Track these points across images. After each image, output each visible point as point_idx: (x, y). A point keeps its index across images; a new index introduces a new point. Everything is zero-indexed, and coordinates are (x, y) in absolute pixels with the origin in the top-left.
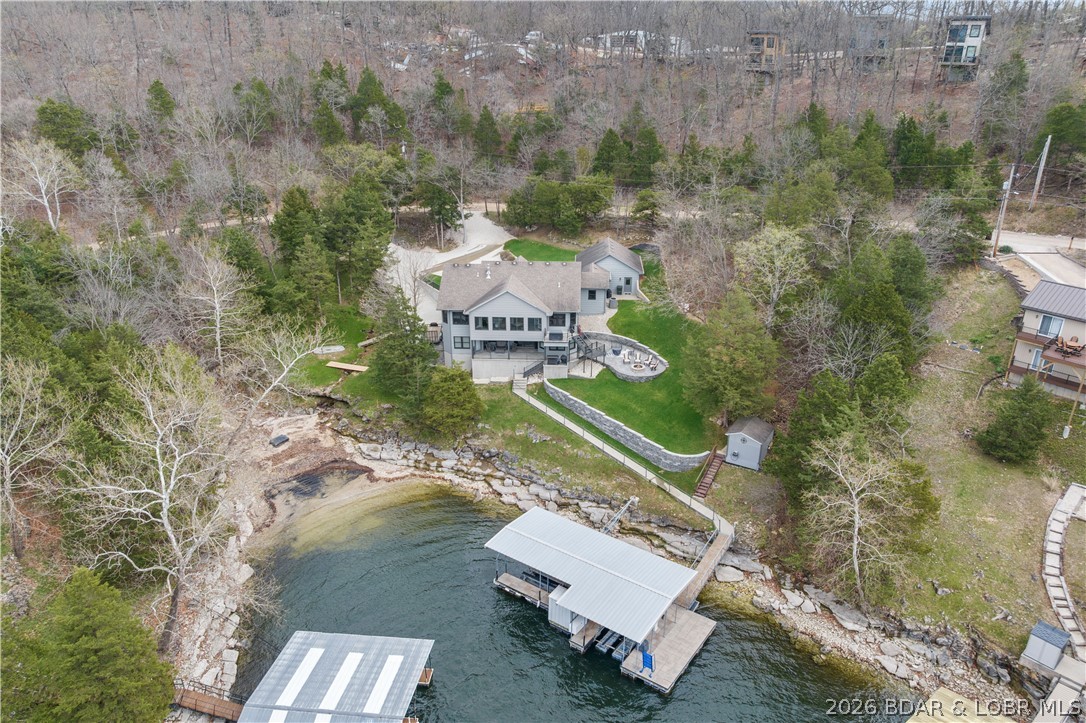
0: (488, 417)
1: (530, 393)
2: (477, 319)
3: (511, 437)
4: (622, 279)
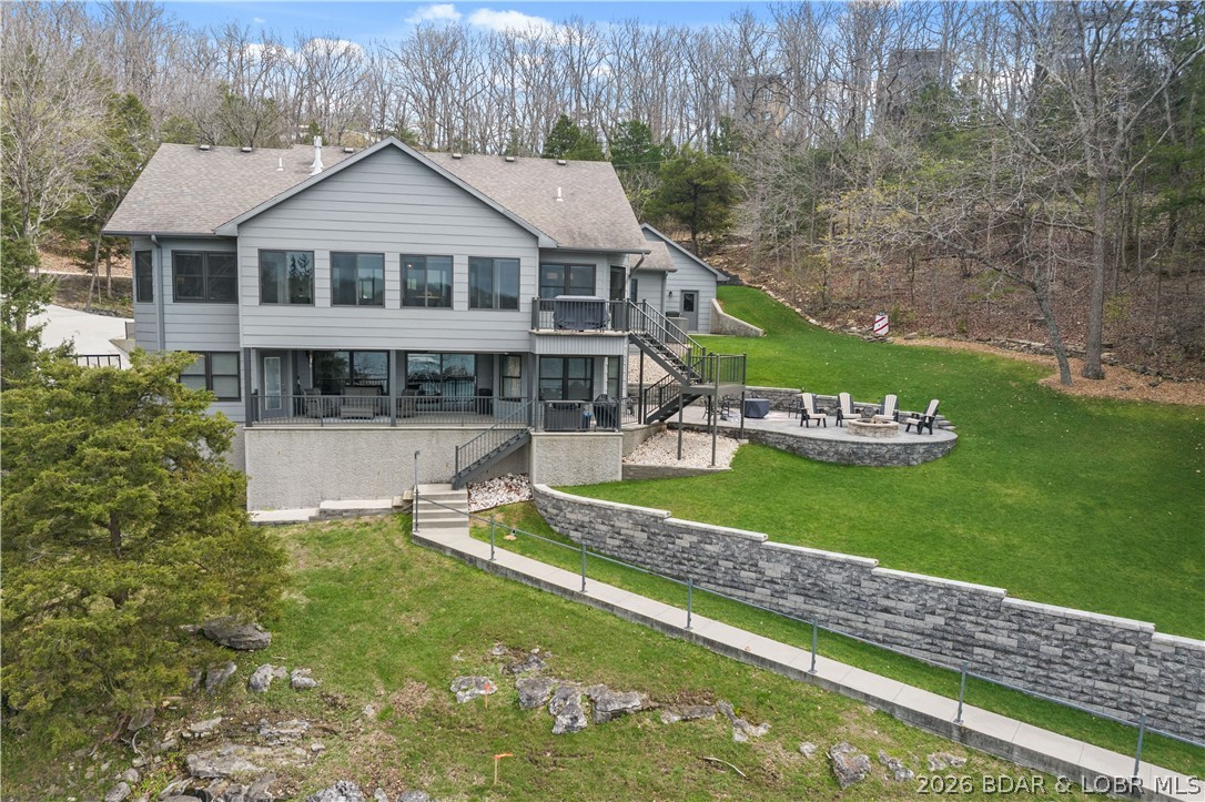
0: (308, 636)
1: (493, 536)
2: (268, 260)
3: (432, 714)
4: (674, 294)
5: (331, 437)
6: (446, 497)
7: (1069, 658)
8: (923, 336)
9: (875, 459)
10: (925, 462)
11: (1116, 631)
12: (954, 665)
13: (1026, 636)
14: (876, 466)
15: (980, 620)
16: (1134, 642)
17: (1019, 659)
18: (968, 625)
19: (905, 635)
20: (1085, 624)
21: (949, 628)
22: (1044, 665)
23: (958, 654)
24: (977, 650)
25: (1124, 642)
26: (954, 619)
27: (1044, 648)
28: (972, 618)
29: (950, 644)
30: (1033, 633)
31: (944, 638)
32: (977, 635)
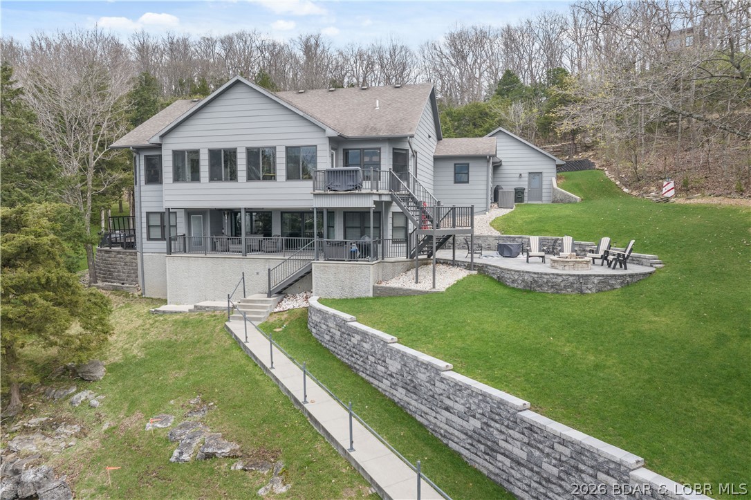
2: (178, 155)
4: (523, 175)
5: (210, 262)
6: (262, 301)
7: (563, 480)
8: (703, 196)
9: (552, 287)
10: (599, 291)
11: (601, 460)
12: (484, 467)
13: (533, 450)
14: (553, 293)
15: (503, 428)
16: (616, 475)
17: (527, 473)
18: (495, 432)
19: (456, 433)
20: (578, 447)
21: (483, 432)
22: (544, 483)
23: (487, 457)
24: (500, 457)
25: (608, 474)
26: (486, 424)
27: (545, 466)
28: (498, 426)
29: (482, 447)
30: (539, 449)
31: (479, 441)
32: (502, 444)
